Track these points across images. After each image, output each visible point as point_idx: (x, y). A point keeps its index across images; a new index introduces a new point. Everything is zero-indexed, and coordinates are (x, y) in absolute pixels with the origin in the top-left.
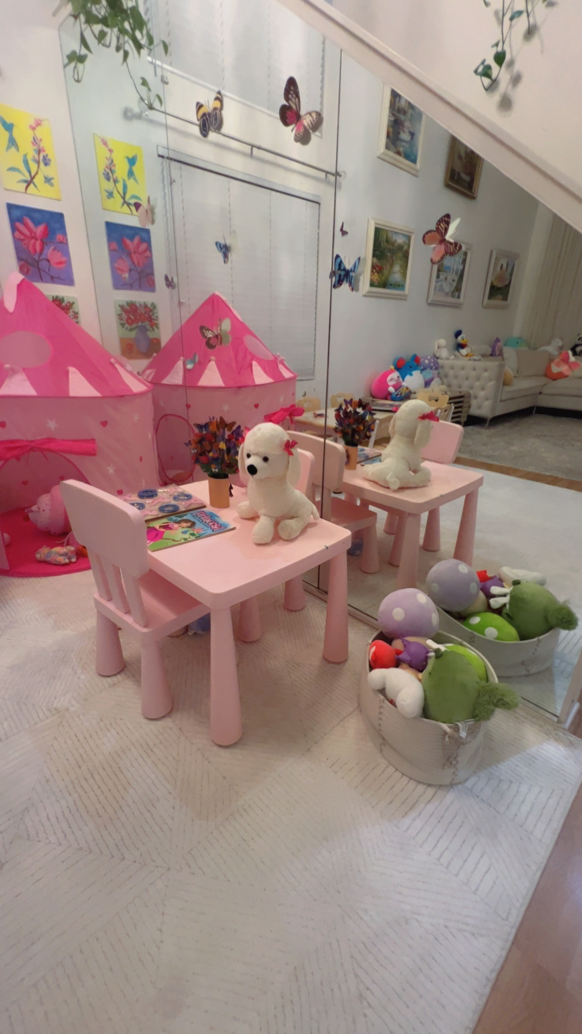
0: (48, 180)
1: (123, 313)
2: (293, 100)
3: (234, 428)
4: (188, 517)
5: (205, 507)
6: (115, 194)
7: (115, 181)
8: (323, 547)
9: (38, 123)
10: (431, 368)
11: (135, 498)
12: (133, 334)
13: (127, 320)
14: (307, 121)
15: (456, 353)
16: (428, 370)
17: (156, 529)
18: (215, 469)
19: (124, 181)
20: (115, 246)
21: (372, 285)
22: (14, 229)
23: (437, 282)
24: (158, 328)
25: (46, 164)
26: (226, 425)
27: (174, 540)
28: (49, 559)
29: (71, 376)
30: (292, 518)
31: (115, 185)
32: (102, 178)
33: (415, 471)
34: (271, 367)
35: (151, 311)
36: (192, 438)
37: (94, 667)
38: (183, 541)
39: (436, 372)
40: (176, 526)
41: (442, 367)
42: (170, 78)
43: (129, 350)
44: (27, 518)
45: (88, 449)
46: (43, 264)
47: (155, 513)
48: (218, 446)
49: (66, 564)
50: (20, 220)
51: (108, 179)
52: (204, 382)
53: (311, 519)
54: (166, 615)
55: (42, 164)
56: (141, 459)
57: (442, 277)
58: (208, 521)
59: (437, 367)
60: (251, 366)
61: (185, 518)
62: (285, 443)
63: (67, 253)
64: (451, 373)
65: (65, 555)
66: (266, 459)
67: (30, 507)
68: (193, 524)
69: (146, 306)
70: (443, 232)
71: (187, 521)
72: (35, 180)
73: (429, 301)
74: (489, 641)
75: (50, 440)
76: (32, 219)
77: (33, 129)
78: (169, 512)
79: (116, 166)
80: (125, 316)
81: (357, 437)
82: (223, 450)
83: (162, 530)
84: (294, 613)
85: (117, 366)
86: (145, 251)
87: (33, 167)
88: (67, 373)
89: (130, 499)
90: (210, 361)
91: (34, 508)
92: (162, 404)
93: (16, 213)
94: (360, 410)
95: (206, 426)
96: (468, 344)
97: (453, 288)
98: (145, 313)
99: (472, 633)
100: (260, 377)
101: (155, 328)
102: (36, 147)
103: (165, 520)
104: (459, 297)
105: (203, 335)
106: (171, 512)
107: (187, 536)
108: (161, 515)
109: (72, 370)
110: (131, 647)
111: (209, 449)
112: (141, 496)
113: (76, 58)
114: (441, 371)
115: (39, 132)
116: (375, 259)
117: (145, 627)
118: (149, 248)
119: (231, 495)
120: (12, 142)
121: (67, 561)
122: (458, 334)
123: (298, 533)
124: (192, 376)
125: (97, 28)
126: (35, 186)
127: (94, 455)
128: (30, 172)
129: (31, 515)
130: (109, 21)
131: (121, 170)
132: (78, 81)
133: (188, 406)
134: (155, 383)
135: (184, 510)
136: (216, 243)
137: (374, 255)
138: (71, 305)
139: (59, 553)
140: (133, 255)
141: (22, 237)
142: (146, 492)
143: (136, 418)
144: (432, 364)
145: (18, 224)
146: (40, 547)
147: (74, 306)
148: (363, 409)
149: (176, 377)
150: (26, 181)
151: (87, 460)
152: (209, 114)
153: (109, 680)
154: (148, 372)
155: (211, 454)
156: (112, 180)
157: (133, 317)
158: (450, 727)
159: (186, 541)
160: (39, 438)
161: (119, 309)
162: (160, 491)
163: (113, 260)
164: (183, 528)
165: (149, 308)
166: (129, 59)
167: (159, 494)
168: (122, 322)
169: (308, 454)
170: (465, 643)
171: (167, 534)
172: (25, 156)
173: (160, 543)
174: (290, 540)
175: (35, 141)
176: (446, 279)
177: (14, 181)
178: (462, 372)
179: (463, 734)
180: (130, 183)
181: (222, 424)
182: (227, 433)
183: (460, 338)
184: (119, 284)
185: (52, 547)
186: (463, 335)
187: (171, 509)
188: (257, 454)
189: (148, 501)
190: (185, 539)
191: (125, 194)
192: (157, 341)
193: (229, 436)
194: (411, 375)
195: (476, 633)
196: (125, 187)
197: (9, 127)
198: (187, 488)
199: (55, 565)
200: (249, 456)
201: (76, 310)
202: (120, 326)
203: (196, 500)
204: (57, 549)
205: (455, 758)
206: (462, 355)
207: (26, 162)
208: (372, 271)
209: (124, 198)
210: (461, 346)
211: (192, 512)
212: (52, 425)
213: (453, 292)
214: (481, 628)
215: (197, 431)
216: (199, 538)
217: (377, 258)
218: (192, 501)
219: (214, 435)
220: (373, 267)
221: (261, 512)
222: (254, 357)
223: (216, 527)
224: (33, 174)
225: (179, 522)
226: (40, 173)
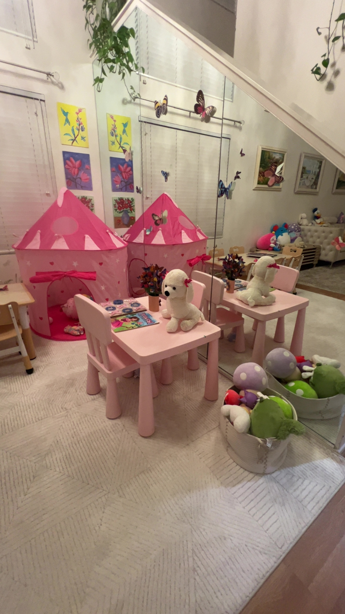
0: (83, 138)
1: (116, 204)
2: (201, 101)
3: (163, 270)
4: (137, 315)
5: (146, 310)
6: (116, 142)
7: (116, 136)
8: (203, 336)
9: (80, 111)
10: (295, 231)
11: (111, 304)
12: (121, 215)
13: (118, 207)
14: (207, 111)
15: (314, 222)
16: (294, 232)
17: (119, 321)
18: (152, 291)
19: (121, 135)
20: (114, 169)
21: (259, 183)
22: (65, 163)
23: (301, 180)
24: (134, 211)
25: (82, 130)
26: (159, 268)
27: (127, 327)
28: (70, 332)
29: (86, 239)
30: (188, 320)
31: (116, 138)
32: (110, 134)
33: (266, 296)
34: (192, 233)
35: (131, 202)
36: (141, 274)
37: (85, 389)
38: (131, 328)
39: (299, 233)
40: (129, 320)
41: (303, 230)
42: (147, 80)
43: (118, 223)
44: (61, 310)
45: (92, 277)
46: (78, 180)
47: (121, 312)
48: (153, 279)
49: (78, 336)
50: (69, 159)
51: (113, 135)
52: (155, 241)
53: (200, 321)
54: (121, 365)
55: (80, 130)
56: (119, 282)
57: (304, 177)
58: (146, 318)
59: (299, 230)
60: (181, 233)
61: (135, 316)
62: (185, 280)
63: (90, 174)
64: (309, 234)
65: (78, 330)
66: (174, 288)
67: (64, 304)
68: (138, 319)
69: (128, 200)
70: (274, 170)
71: (135, 318)
72: (76, 139)
73: (295, 192)
74: (298, 397)
75: (74, 272)
76: (74, 158)
77: (77, 114)
78: (128, 312)
79: (117, 128)
80: (117, 205)
81: (234, 275)
82: (156, 281)
83: (122, 322)
84: (192, 371)
85: (110, 234)
86: (129, 171)
87: (76, 132)
88: (84, 238)
89: (109, 304)
90: (159, 230)
91: (65, 305)
92: (132, 253)
93: (66, 156)
94: (237, 260)
95: (148, 268)
96: (321, 217)
97: (312, 183)
98: (128, 203)
99: (288, 392)
100: (186, 239)
101: (132, 211)
102: (78, 123)
103: (124, 317)
104: (316, 188)
105: (153, 218)
106: (129, 312)
107: (133, 326)
108: (123, 313)
109: (87, 236)
110: (103, 381)
111: (149, 281)
112: (115, 303)
113: (98, 80)
114: (302, 233)
115: (80, 115)
116: (261, 169)
117: (110, 370)
118: (132, 170)
119: (160, 305)
120: (67, 121)
121: (79, 334)
122: (315, 210)
123: (191, 328)
124: (149, 238)
125: (110, 64)
126: (77, 141)
127: (95, 280)
128: (74, 135)
129: (63, 309)
130: (116, 61)
131: (119, 130)
132: (99, 91)
133: (146, 255)
134: (130, 242)
135: (135, 311)
136: (162, 171)
137: (261, 166)
138: (90, 200)
139: (74, 329)
140: (123, 173)
141: (69, 167)
142: (118, 301)
143: (118, 261)
144: (296, 229)
145: (68, 162)
146: (66, 326)
147: (92, 201)
148: (238, 260)
149: (140, 239)
150: (72, 140)
151: (92, 282)
152: (161, 107)
153: (92, 396)
154: (127, 235)
155: (150, 283)
156: (114, 136)
157: (121, 206)
158: (262, 441)
159: (133, 328)
160: (68, 271)
161: (115, 202)
162: (125, 300)
163: (112, 176)
164: (133, 321)
165: (130, 201)
166: (125, 77)
167: (124, 303)
168: (116, 208)
169: (203, 285)
170: (282, 396)
171: (124, 324)
172: (73, 127)
173: (120, 328)
174: (186, 331)
175: (78, 120)
176: (307, 178)
177: (67, 140)
178: (316, 234)
179: (269, 445)
180: (124, 137)
181: (157, 267)
182: (159, 273)
183: (316, 213)
184: (115, 189)
185: (72, 326)
186: (318, 211)
187: (128, 311)
188: (170, 286)
189: (118, 306)
190: (132, 327)
191: (120, 142)
192: (133, 218)
193: (160, 274)
194: (282, 235)
195: (290, 392)
196: (121, 138)
197: (66, 114)
198: (139, 300)
199: (73, 335)
200: (166, 286)
201: (93, 203)
202: (115, 211)
203: (142, 307)
204: (74, 327)
205: (265, 459)
206: (317, 223)
207: (73, 130)
208: (259, 176)
209: (120, 144)
210: (317, 217)
211: (138, 313)
212: (75, 264)
213: (312, 185)
214: (294, 389)
215: (144, 271)
216: (139, 327)
217: (262, 168)
218: (140, 307)
219: (152, 273)
221: (172, 315)
222: (183, 228)
223: (149, 322)
224: (76, 136)
225: (131, 318)
226: (79, 135)
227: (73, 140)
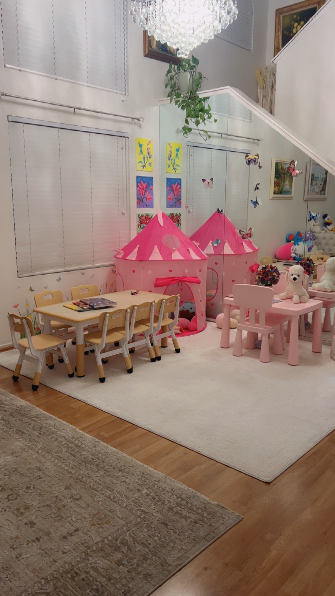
0: (150, 164)
6: (171, 165)
7: (171, 160)
9: (149, 142)
10: (311, 239)
15: (325, 228)
16: (309, 241)
19: (174, 159)
20: (169, 188)
22: (138, 186)
23: (311, 187)
24: (180, 225)
25: (150, 158)
30: (304, 296)
31: (171, 162)
32: (167, 159)
35: (179, 217)
39: (314, 242)
41: (317, 238)
46: (144, 199)
50: (140, 182)
59: (314, 238)
63: (152, 193)
64: (324, 241)
66: (298, 276)
72: (146, 165)
73: (305, 199)
76: (143, 181)
77: (148, 145)
79: (172, 154)
86: (179, 189)
87: (146, 159)
93: (139, 180)
97: (320, 189)
98: (177, 217)
102: (148, 152)
104: (324, 194)
114: (316, 240)
115: (150, 146)
120: (141, 151)
122: (325, 216)
126: (146, 167)
128: (145, 162)
131: (174, 155)
137: (275, 177)
140: (175, 191)
141: (139, 189)
145: (139, 184)
156: (170, 160)
163: (167, 194)
165: (178, 215)
172: (144, 156)
175: (148, 150)
176: (316, 184)
177: (139, 167)
180: (176, 160)
183: (326, 219)
184: (168, 205)
191: (174, 165)
194: (298, 245)
196: (174, 161)
197: (141, 146)
200: (292, 275)
207: (144, 158)
209: (173, 167)
217: (277, 178)
220: (275, 183)
226: (148, 161)
227: (144, 166)
